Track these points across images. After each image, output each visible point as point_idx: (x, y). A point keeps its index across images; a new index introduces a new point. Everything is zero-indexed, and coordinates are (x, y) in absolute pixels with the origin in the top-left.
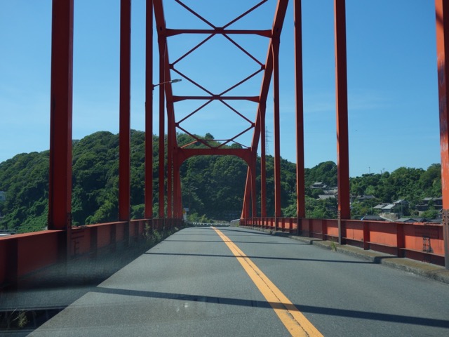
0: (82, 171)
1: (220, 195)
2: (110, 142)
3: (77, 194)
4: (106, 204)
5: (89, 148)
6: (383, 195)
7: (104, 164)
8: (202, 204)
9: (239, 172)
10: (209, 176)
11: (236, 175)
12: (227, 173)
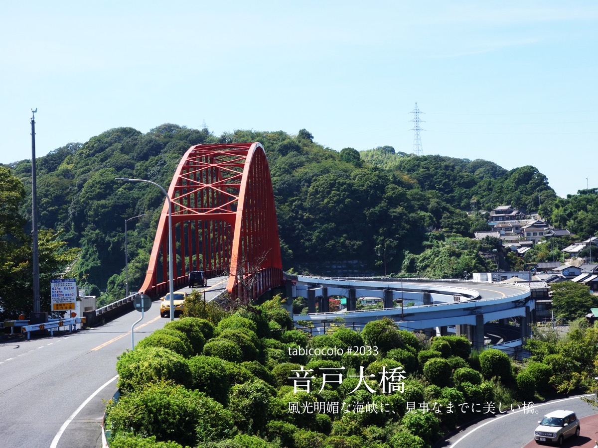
0: (96, 203)
1: (318, 237)
2: (137, 149)
3: (89, 241)
4: (140, 256)
5: (102, 160)
6: (582, 230)
7: (130, 189)
8: (290, 251)
9: (347, 200)
10: (300, 207)
11: (341, 206)
12: (328, 202)
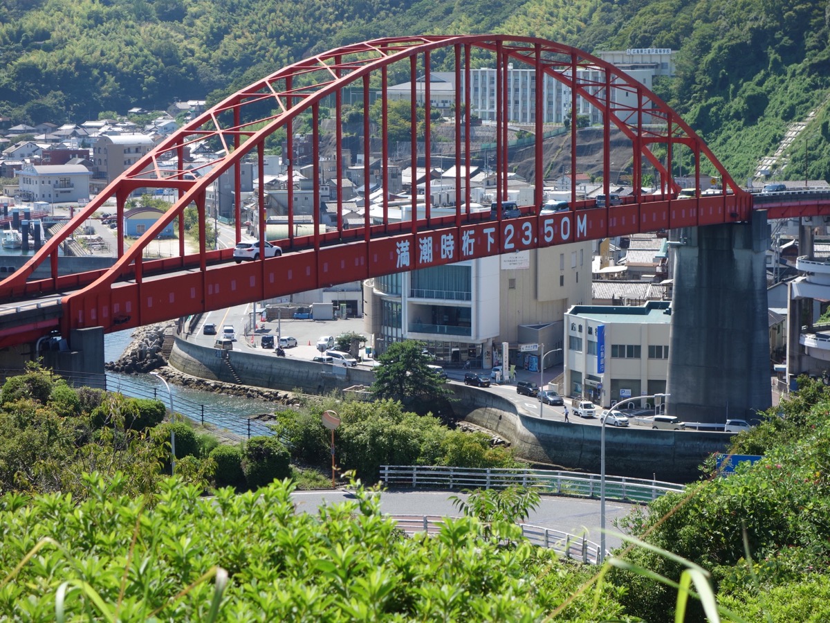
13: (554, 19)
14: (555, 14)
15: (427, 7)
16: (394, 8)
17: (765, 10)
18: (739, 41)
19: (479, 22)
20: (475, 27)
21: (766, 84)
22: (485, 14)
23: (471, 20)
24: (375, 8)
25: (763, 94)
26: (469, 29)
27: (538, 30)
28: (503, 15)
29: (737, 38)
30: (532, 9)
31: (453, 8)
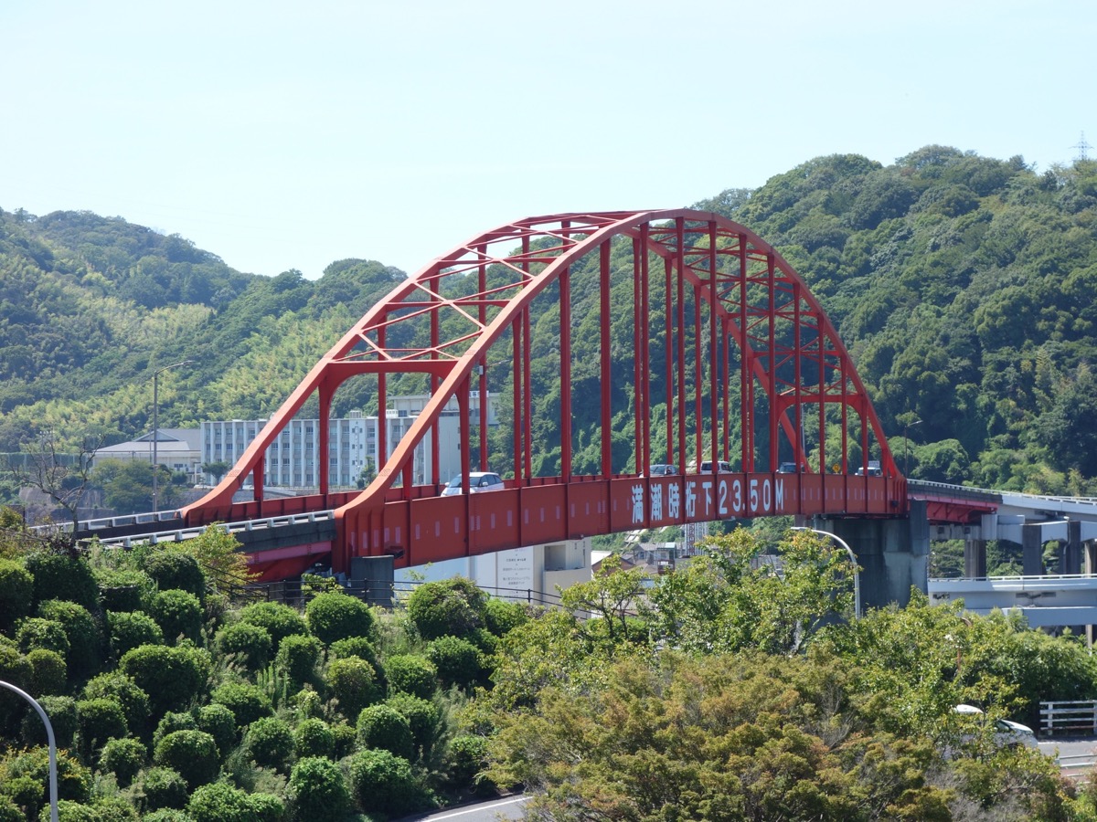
13: (289, 372)
14: (290, 365)
15: (112, 361)
16: (61, 365)
17: (619, 338)
18: (588, 376)
19: (186, 377)
20: (182, 383)
21: (626, 429)
22: (193, 367)
23: (176, 375)
24: (37, 365)
25: (624, 441)
26: (175, 386)
27: (268, 385)
28: (217, 369)
29: (585, 372)
30: (258, 360)
31: (148, 361)
